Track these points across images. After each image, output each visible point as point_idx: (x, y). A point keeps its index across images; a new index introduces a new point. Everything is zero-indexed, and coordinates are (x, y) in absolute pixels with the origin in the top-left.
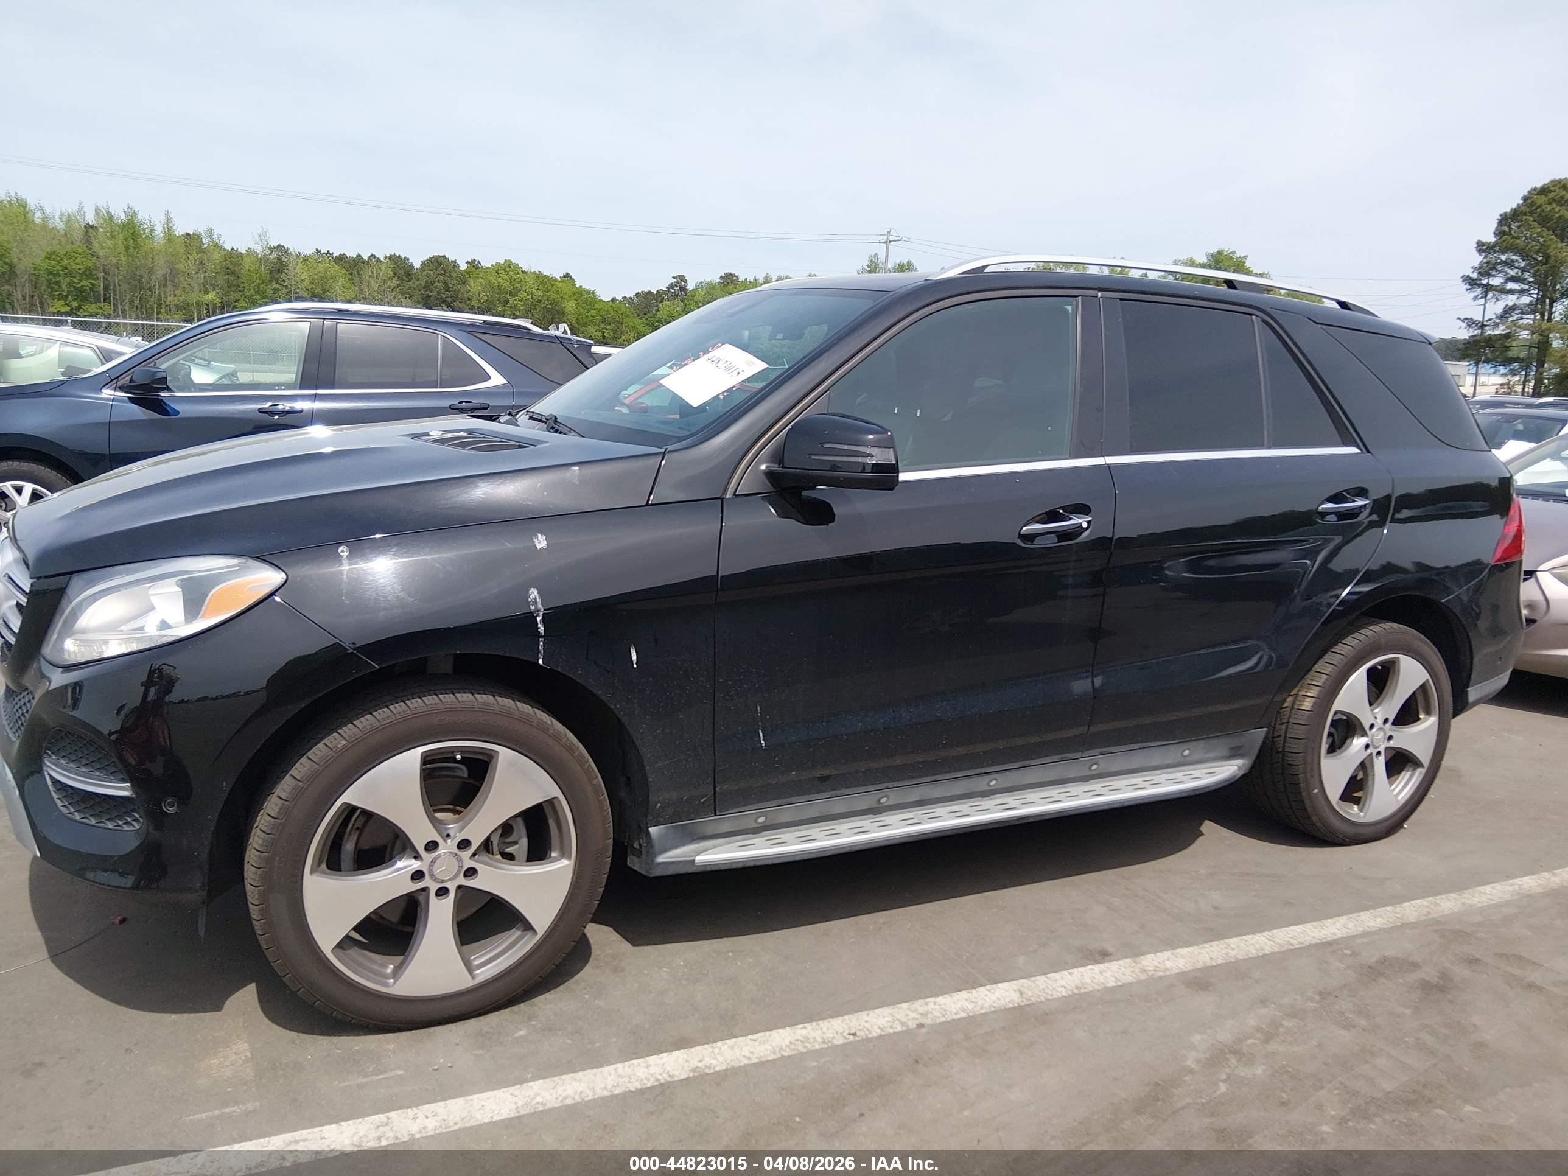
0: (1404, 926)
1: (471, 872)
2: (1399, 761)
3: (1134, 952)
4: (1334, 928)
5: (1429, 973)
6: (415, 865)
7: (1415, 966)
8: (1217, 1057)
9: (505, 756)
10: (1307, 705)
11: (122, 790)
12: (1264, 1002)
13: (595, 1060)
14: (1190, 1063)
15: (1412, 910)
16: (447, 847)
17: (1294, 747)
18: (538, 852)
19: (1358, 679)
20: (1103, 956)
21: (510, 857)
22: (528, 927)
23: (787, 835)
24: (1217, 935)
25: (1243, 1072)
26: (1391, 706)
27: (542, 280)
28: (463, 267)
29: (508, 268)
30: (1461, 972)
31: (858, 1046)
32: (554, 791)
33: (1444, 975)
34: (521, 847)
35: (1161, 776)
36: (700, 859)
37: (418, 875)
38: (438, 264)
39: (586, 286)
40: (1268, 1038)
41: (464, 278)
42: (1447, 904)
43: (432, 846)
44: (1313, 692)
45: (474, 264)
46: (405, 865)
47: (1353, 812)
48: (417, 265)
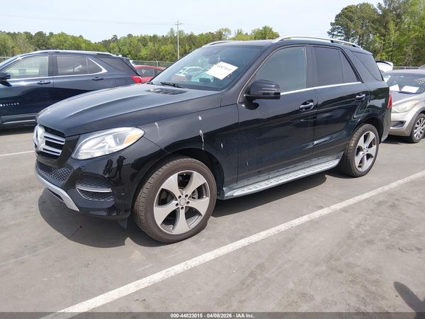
0: (379, 194)
1: (188, 202)
2: (369, 156)
3: (329, 206)
4: (366, 196)
5: (390, 203)
6: (176, 202)
7: (387, 202)
8: (358, 226)
9: (195, 174)
10: (352, 145)
11: (108, 190)
12: (361, 213)
13: (224, 244)
14: (353, 227)
15: (380, 190)
16: (183, 197)
17: (349, 155)
18: (200, 197)
19: (362, 138)
20: (322, 208)
21: (194, 198)
22: (200, 214)
23: (251, 187)
24: (342, 200)
25: (365, 228)
26: (368, 144)
27: (73, 38)
28: (48, 35)
29: (62, 35)
30: (397, 202)
31: (281, 233)
32: (205, 181)
33: (394, 203)
34: (196, 196)
35: (324, 165)
36: (234, 195)
37: (177, 204)
38: (40, 34)
39: (87, 39)
40: (366, 221)
41: (49, 38)
42: (386, 188)
43: (180, 197)
44: (353, 142)
45: (51, 34)
46: (174, 202)
47: (360, 169)
48: (34, 34)
